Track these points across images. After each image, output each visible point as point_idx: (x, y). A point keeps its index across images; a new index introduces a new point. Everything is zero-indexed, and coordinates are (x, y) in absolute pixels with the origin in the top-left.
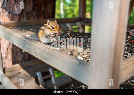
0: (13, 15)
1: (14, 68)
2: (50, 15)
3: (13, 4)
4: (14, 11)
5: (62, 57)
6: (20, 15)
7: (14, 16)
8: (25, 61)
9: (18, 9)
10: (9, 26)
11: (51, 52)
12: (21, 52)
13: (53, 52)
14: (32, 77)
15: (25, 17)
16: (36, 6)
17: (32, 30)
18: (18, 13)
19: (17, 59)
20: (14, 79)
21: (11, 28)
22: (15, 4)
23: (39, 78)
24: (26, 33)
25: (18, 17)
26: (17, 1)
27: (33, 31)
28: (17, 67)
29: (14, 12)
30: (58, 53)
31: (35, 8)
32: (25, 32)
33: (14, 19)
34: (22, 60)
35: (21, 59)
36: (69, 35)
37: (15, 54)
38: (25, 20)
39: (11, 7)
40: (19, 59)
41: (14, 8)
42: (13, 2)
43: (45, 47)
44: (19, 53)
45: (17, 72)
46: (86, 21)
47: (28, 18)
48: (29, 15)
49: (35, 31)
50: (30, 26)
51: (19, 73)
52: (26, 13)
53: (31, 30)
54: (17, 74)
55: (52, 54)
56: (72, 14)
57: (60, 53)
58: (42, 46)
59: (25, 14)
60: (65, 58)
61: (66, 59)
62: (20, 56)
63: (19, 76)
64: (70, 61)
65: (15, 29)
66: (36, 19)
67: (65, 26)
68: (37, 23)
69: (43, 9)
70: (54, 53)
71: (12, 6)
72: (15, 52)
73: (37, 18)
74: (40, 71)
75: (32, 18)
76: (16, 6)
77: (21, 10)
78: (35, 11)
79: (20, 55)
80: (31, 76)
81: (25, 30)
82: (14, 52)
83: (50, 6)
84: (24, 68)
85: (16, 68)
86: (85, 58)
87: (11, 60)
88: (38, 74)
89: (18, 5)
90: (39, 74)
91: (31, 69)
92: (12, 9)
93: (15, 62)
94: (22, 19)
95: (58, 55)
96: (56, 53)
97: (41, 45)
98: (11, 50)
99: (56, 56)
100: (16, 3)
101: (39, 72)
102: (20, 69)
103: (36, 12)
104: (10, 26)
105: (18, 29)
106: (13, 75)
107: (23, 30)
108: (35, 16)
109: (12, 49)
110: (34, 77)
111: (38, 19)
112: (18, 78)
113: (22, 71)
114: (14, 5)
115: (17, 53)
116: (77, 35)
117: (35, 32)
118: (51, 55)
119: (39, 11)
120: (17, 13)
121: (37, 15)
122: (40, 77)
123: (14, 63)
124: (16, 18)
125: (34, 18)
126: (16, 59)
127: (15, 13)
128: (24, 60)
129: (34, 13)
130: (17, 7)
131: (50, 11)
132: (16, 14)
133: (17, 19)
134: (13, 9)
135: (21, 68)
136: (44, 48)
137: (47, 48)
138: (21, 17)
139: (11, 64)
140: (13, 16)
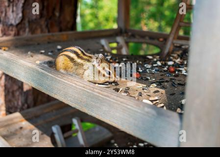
0: (7, 25)
1: (11, 119)
2: (70, 25)
3: (5, 7)
4: (8, 18)
5: (121, 102)
6: (19, 26)
7: (9, 27)
8: (28, 107)
9: (15, 15)
10: (2, 47)
11: (98, 94)
12: (20, 90)
13: (102, 95)
14: (45, 136)
15: (27, 30)
16: (45, 9)
17: (43, 51)
18: (15, 22)
19: (14, 104)
20: (13, 140)
21: (7, 49)
22: (9, 6)
23: (57, 137)
24: (34, 57)
25: (14, 29)
26: (13, 1)
27: (46, 54)
28: (16, 118)
29: (7, 20)
30: (112, 96)
31: (45, 12)
32: (32, 56)
33: (7, 33)
34: (23, 105)
35: (22, 102)
36: (111, 59)
37: (11, 94)
38: (26, 34)
39: (2, 12)
40: (18, 103)
41: (8, 14)
42: (6, 4)
43: (84, 84)
44: (17, 93)
45: (17, 127)
46: (130, 34)
47: (32, 31)
48: (34, 26)
49: (50, 53)
50: (38, 44)
51: (21, 128)
52: (29, 22)
53: (42, 53)
54: (16, 130)
55: (100, 98)
56: (96, 21)
57: (117, 96)
58: (78, 83)
59: (27, 25)
60: (127, 105)
61: (129, 107)
62: (20, 97)
63: (22, 135)
64: (139, 111)
65: (13, 51)
66: (45, 32)
67: (98, 43)
68: (49, 39)
69: (57, 14)
70: (105, 96)
71: (4, 9)
72: (11, 90)
73: (47, 31)
74: (58, 124)
75: (39, 31)
76: (11, 10)
77: (20, 17)
78: (44, 19)
79: (18, 96)
80: (42, 134)
81: (31, 52)
82: (8, 92)
83: (68, 10)
84: (28, 120)
85: (15, 120)
86: (154, 102)
87: (4, 105)
88: (55, 129)
89: (15, 8)
90: (57, 129)
91: (40, 121)
92: (3, 15)
93: (11, 108)
94: (21, 33)
95: (114, 99)
96: (108, 97)
97: (76, 82)
98: (4, 88)
99: (110, 101)
100: (11, 4)
101: (57, 126)
102: (22, 121)
103: (46, 20)
104: (4, 47)
105: (18, 50)
106: (11, 132)
107: (29, 53)
108: (44, 27)
109: (5, 86)
110: (48, 135)
111: (49, 32)
112: (20, 138)
113: (25, 124)
114: (8, 9)
115: (13, 93)
116: (124, 59)
117: (49, 56)
118: (99, 100)
119: (50, 18)
120: (13, 22)
121: (47, 26)
122: (59, 135)
123: (9, 111)
124: (12, 30)
125: (42, 31)
126: (12, 104)
127: (9, 23)
128: (26, 105)
129: (43, 22)
130: (13, 11)
131: (68, 18)
132: (11, 25)
133: (13, 33)
134: (6, 15)
135: (23, 119)
136: (84, 87)
137: (89, 86)
138: (21, 28)
139: (4, 112)
140: (6, 29)
